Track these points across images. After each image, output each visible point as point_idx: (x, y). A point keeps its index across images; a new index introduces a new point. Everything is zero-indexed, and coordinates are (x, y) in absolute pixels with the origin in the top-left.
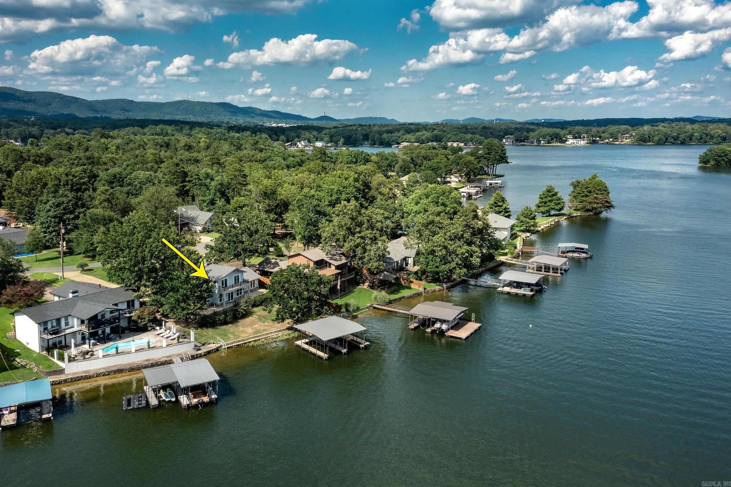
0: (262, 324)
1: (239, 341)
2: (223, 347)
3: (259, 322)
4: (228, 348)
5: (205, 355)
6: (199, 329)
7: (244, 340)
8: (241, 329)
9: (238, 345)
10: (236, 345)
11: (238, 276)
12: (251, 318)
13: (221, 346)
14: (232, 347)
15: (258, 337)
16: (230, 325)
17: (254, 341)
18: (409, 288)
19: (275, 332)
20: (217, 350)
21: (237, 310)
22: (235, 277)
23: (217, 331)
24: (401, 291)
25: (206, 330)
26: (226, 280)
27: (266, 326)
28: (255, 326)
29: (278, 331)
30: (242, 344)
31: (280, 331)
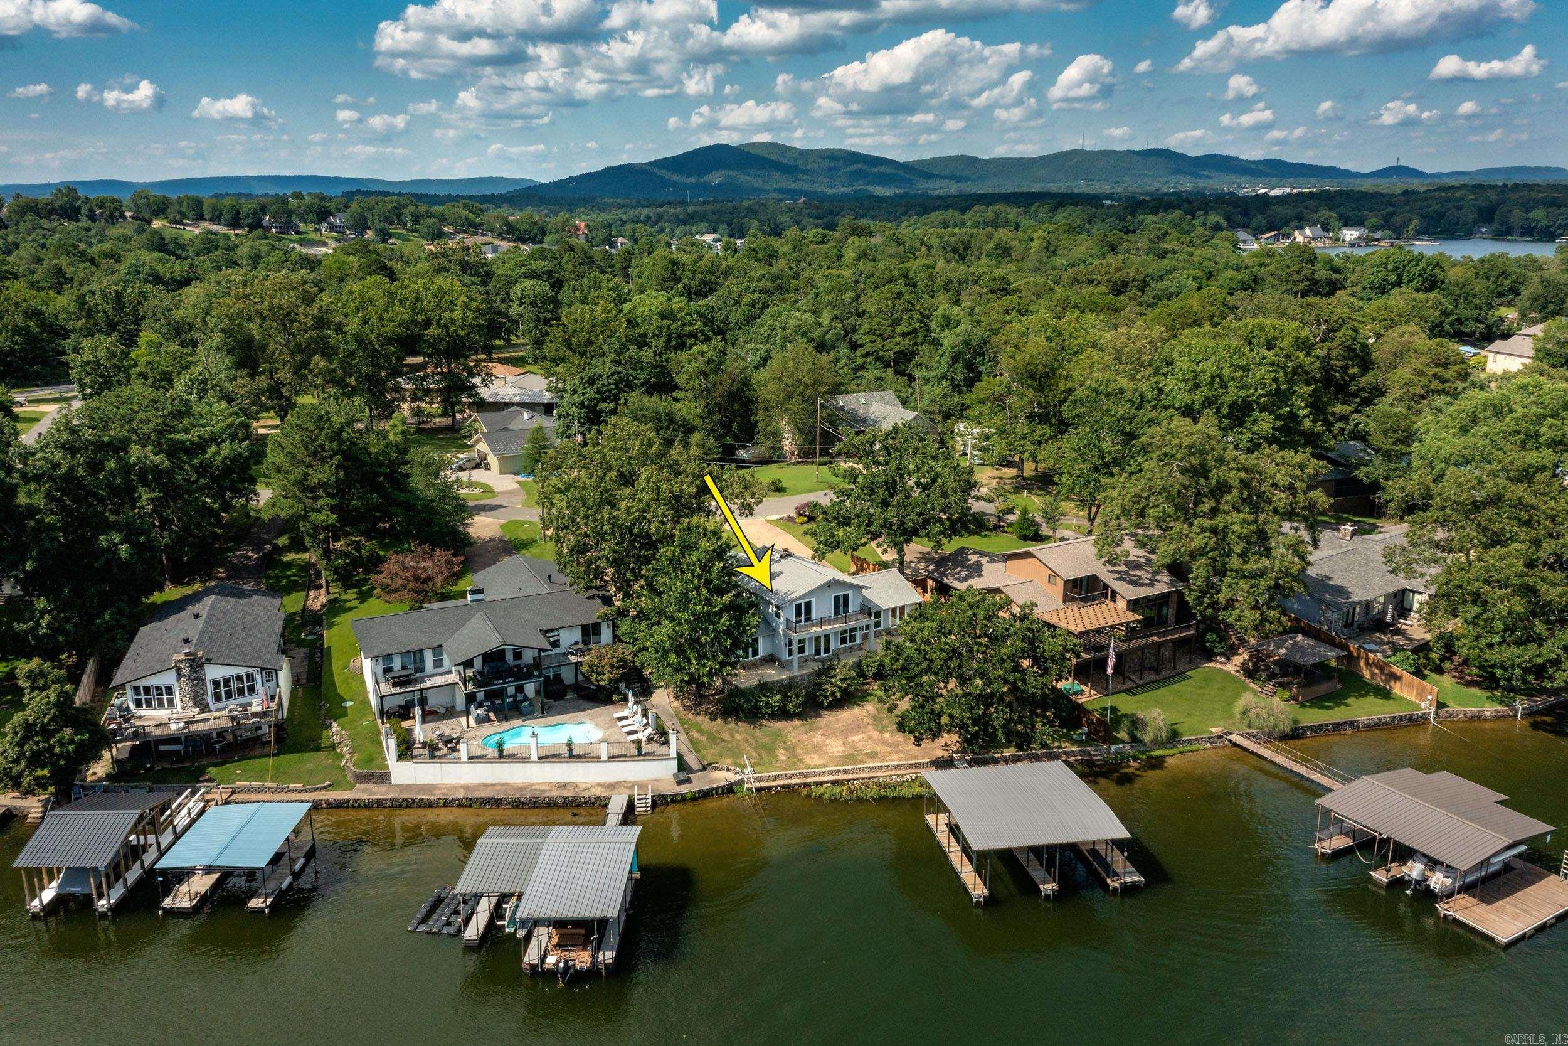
0: (875, 734)
1: (793, 776)
2: (747, 786)
3: (870, 728)
4: (759, 790)
5: (694, 799)
6: (719, 720)
7: (807, 775)
8: (817, 738)
9: (788, 786)
10: (783, 787)
11: (846, 597)
12: (856, 710)
13: (740, 782)
14: (770, 788)
15: (845, 771)
16: (796, 722)
17: (834, 783)
18: (1385, 694)
19: (898, 767)
20: (730, 789)
21: (819, 685)
22: (837, 599)
23: (758, 733)
24: (1350, 701)
25: (732, 725)
26: (808, 605)
27: (884, 742)
28: (856, 738)
29: (905, 767)
30: (799, 785)
31: (911, 766)
